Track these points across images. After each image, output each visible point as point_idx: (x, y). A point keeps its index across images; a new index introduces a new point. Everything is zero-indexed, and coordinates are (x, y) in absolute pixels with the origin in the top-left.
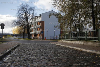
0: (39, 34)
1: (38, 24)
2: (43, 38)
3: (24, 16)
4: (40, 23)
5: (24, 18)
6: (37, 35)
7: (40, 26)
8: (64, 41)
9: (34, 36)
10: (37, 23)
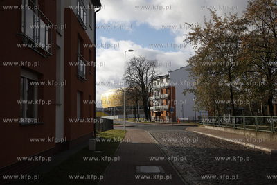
0: (165, 112)
1: (162, 93)
2: (174, 120)
3: (137, 79)
4: (167, 89)
5: (138, 83)
6: (162, 112)
7: (167, 95)
8: (206, 127)
9: (154, 114)
10: (161, 90)
